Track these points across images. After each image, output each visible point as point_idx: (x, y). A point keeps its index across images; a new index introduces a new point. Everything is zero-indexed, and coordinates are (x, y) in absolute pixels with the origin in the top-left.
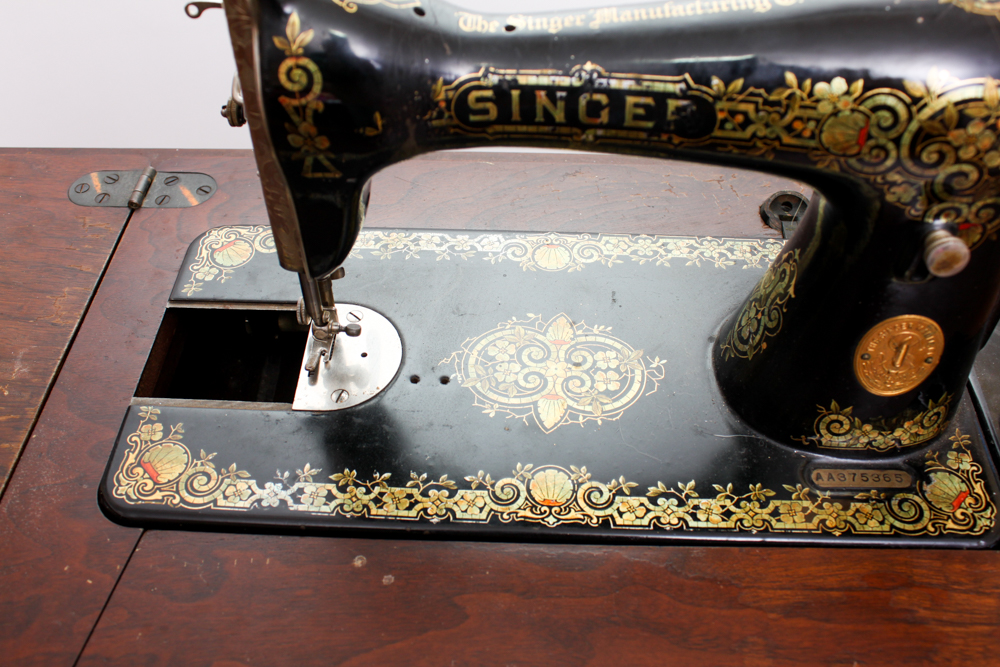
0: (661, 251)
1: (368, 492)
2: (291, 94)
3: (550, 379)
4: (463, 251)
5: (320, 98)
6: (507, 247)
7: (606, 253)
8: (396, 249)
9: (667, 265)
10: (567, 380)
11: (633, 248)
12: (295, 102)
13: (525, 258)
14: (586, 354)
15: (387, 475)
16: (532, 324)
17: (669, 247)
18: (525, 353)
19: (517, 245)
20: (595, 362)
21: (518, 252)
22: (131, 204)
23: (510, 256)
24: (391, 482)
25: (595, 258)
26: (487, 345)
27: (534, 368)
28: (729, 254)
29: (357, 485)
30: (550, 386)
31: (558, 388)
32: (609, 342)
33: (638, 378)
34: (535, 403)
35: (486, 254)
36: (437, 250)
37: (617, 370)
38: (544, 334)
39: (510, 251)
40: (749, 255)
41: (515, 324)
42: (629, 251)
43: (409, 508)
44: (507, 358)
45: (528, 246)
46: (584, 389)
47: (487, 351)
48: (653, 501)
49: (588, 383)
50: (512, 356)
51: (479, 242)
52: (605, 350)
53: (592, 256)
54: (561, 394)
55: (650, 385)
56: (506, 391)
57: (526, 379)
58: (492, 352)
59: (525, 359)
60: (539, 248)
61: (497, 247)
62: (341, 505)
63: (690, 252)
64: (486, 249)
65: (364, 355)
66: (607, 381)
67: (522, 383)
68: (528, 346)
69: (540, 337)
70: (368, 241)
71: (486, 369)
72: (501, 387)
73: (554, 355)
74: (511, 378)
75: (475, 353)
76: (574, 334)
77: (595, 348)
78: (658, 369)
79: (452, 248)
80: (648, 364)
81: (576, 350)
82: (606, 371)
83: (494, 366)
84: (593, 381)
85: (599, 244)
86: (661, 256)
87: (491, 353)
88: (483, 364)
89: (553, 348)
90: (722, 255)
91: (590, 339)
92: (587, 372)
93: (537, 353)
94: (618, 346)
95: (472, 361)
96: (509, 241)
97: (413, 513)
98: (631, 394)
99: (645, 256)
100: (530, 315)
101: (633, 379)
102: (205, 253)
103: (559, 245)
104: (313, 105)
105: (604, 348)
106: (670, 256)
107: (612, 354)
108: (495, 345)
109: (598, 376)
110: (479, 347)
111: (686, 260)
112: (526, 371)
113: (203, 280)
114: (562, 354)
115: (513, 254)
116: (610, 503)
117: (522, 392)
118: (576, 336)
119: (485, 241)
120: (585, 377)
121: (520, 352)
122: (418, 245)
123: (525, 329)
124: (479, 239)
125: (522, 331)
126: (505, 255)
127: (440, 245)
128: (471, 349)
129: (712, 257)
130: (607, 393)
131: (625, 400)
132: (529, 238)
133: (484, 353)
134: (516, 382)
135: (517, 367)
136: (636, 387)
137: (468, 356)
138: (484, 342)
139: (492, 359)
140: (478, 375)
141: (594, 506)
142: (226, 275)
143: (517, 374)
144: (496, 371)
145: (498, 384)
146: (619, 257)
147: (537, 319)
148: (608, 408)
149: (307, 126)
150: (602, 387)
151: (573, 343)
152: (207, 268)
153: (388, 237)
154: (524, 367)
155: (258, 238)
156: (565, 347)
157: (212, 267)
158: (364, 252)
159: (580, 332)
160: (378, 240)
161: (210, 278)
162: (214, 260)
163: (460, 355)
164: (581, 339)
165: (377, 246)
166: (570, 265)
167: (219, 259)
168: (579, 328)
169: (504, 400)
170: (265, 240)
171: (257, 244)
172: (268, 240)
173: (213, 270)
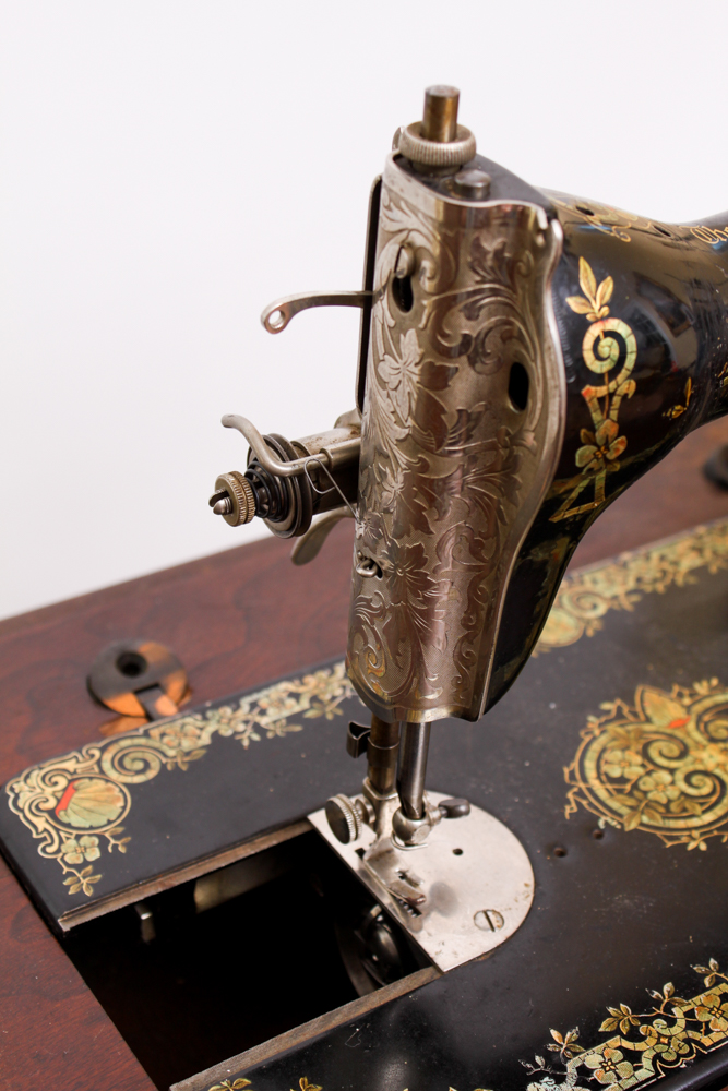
2: (598, 380)
3: (718, 772)
5: (634, 373)
7: (606, 594)
8: (334, 698)
9: (691, 581)
11: (632, 577)
12: (602, 391)
15: (668, 987)
16: (620, 715)
18: (653, 754)
24: (684, 993)
25: (603, 606)
26: (598, 768)
27: (684, 766)
29: (648, 1021)
41: (600, 725)
42: (631, 581)
44: (640, 770)
47: (606, 774)
50: (643, 766)
56: (685, 810)
57: (690, 785)
59: (661, 761)
62: (657, 1057)
63: (701, 555)
65: (458, 852)
67: (692, 791)
68: (646, 746)
69: (647, 727)
70: (281, 702)
71: (630, 794)
72: (673, 807)
73: (689, 742)
74: (673, 793)
75: (595, 782)
76: (683, 706)
81: (706, 724)
83: (635, 786)
87: (616, 772)
88: (620, 791)
89: (679, 734)
91: (708, 703)
93: (668, 748)
95: (602, 794)
99: (656, 580)
100: (606, 706)
102: (41, 823)
104: (623, 389)
106: (683, 568)
108: (606, 762)
110: (591, 773)
111: (706, 566)
112: (680, 776)
113: (86, 863)
114: (698, 736)
117: (704, 802)
118: (688, 709)
121: (645, 753)
123: (622, 726)
125: (621, 730)
128: (585, 779)
133: (606, 778)
134: (685, 794)
135: (664, 776)
137: (590, 790)
138: (590, 765)
139: (622, 780)
140: (631, 808)
142: (116, 837)
143: (673, 783)
144: (645, 793)
145: (666, 806)
146: (628, 594)
147: (619, 709)
149: (606, 425)
151: (694, 717)
152: (72, 842)
153: (302, 684)
154: (672, 771)
155: (106, 766)
156: (691, 726)
157: (78, 837)
158: (294, 719)
159: (687, 701)
160: (296, 696)
161: (94, 855)
162: (68, 825)
163: (580, 794)
164: (698, 708)
165: (305, 703)
166: (582, 625)
167: (75, 821)
168: (680, 695)
169: (695, 822)
170: (121, 762)
171: (113, 775)
172: (127, 762)
173: (85, 841)
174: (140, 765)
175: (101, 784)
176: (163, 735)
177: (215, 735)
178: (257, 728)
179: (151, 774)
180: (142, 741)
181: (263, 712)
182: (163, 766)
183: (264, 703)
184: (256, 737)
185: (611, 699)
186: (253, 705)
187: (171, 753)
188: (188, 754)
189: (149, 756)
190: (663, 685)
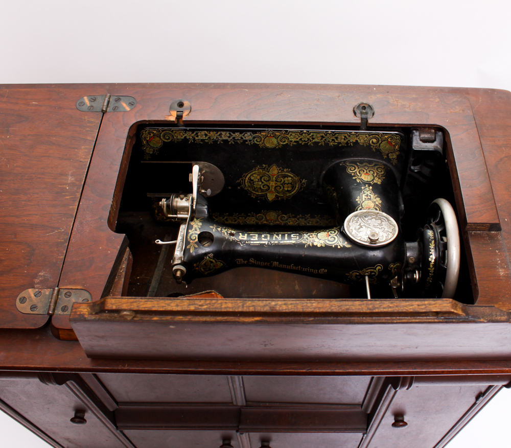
0: (311, 138)
1: (223, 218)
3: (271, 187)
4: (238, 140)
6: (254, 138)
7: (290, 140)
8: (213, 139)
9: (312, 145)
10: (276, 187)
11: (300, 138)
13: (261, 143)
14: (282, 178)
16: (264, 168)
17: (314, 137)
18: (263, 178)
19: (258, 137)
20: (284, 181)
21: (258, 140)
22: (103, 110)
23: (256, 142)
24: (229, 215)
25: (286, 142)
27: (266, 183)
28: (336, 140)
30: (271, 189)
31: (273, 189)
32: (289, 174)
33: (297, 186)
34: (266, 194)
35: (246, 141)
36: (229, 139)
37: (291, 184)
38: (268, 172)
39: (255, 140)
40: (343, 140)
41: (259, 168)
42: (299, 138)
43: (235, 221)
44: (257, 180)
45: (262, 137)
46: (281, 190)
48: (298, 219)
49: (282, 188)
51: (244, 135)
52: (288, 177)
53: (285, 142)
54: (274, 191)
55: (301, 188)
57: (263, 187)
58: (252, 178)
59: (263, 180)
60: (266, 138)
61: (251, 138)
63: (322, 139)
64: (247, 138)
65: (213, 180)
66: (288, 187)
67: (262, 188)
68: (263, 176)
70: (203, 135)
71: (251, 184)
72: (256, 189)
73: (271, 179)
74: (259, 187)
75: (247, 179)
77: (285, 176)
78: (304, 183)
79: (234, 138)
80: (301, 182)
81: (279, 177)
82: (287, 184)
83: (253, 183)
84: (284, 187)
85: (287, 136)
86: (310, 141)
88: (250, 182)
89: (271, 177)
90: (333, 140)
91: (283, 173)
92: (282, 184)
93: (266, 178)
94: (292, 176)
95: (246, 181)
96: (254, 135)
97: (236, 223)
98: (295, 191)
99: (305, 141)
100: (264, 165)
101: (296, 187)
102: (145, 142)
103: (273, 136)
105: (288, 176)
106: (314, 141)
107: (290, 178)
108: (253, 176)
109: (286, 186)
110: (248, 177)
111: (319, 142)
112: (263, 184)
113: (149, 154)
114: (274, 179)
115: (257, 141)
116: (287, 220)
117: (262, 191)
118: (278, 172)
119: (246, 135)
120: (281, 186)
121: (261, 178)
122: (221, 137)
123: (262, 170)
124: (243, 134)
126: (253, 141)
127: (229, 137)
128: (246, 177)
129: (329, 141)
130: (288, 191)
131: (293, 193)
132: (262, 134)
133: (250, 179)
134: (260, 188)
135: (260, 183)
136: (297, 188)
138: (249, 175)
139: (253, 180)
140: (249, 186)
141: (283, 221)
142: (157, 151)
143: (260, 185)
145: (255, 188)
146: (295, 142)
147: (266, 167)
148: (288, 195)
150: (286, 189)
151: (278, 175)
152: (148, 149)
153: (210, 133)
154: (262, 183)
155: (162, 135)
156: (275, 176)
157: (150, 148)
158: (202, 140)
159: (280, 171)
160: (206, 135)
161: (151, 153)
162: (149, 145)
163: (242, 180)
164: (280, 174)
165: (207, 138)
166: (277, 145)
167: (151, 145)
168: (280, 170)
169: (257, 193)
170: (164, 136)
171: (162, 138)
172: (166, 136)
173: (151, 149)
174: (168, 138)
175: (158, 139)
176: (175, 133)
177: (185, 137)
178: (194, 139)
179: (169, 141)
180: (170, 132)
181: (197, 136)
182: (172, 140)
183: (199, 134)
184: (193, 141)
185: (265, 165)
186: (197, 134)
187: (175, 138)
188: (178, 139)
189: (170, 137)
190: (278, 166)
